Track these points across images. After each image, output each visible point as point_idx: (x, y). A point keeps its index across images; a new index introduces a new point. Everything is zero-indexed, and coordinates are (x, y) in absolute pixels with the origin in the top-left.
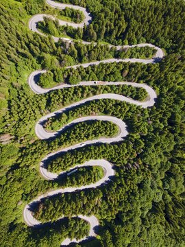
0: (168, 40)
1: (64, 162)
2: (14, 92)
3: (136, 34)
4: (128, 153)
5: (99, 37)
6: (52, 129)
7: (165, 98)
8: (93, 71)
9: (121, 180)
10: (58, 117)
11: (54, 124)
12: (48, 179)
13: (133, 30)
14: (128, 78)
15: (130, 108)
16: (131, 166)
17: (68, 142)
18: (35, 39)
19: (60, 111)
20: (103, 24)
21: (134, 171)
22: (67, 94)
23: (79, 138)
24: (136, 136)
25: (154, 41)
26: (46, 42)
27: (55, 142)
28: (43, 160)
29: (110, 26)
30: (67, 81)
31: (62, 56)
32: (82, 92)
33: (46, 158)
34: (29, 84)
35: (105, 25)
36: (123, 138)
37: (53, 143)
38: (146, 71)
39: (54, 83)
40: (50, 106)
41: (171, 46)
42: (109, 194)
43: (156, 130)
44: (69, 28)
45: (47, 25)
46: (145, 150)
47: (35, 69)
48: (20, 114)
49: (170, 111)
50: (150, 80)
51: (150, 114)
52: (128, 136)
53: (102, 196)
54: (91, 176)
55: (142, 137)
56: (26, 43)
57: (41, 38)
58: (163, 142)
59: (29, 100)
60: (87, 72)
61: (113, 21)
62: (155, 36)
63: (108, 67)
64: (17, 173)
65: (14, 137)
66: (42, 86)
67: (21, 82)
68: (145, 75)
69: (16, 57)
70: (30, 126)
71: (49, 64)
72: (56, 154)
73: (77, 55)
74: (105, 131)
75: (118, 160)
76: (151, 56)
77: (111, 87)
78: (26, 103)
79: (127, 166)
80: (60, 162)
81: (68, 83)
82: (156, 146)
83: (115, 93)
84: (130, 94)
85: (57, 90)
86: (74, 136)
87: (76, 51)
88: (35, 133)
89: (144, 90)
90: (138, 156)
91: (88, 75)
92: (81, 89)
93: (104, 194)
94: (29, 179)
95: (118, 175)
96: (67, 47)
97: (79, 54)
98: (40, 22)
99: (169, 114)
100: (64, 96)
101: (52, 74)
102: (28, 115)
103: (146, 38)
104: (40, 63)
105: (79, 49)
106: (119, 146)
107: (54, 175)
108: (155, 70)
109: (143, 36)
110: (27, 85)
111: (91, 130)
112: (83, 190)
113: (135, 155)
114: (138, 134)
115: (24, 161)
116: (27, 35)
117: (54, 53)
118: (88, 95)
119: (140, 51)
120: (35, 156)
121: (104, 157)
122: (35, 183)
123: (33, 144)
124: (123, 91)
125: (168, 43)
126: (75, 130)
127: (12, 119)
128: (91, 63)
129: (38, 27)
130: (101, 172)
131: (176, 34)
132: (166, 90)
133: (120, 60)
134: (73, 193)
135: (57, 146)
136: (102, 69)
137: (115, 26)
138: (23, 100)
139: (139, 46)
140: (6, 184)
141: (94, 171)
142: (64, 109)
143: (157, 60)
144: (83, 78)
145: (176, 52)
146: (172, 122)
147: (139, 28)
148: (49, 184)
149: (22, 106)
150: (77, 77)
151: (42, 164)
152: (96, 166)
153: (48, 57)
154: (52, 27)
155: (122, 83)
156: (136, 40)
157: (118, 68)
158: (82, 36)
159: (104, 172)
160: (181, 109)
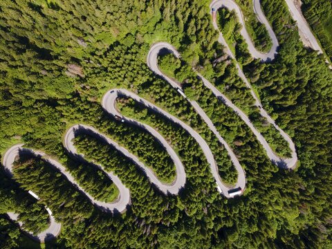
0: (312, 161)
1: (95, 151)
2: (130, 41)
3: (292, 122)
4: (154, 211)
5: (258, 83)
6: (121, 110)
7: (245, 205)
8: (215, 107)
9: (119, 225)
10: (138, 106)
11: (127, 108)
12: (65, 146)
13: (293, 116)
14: (237, 150)
15: (205, 177)
16: (142, 225)
17: (118, 139)
18: (202, 19)
19: (147, 103)
20: (274, 78)
21: (139, 232)
22: (170, 97)
23: (132, 147)
24: (181, 205)
25: (299, 146)
26: (208, 34)
27: (108, 124)
28: (82, 125)
29: (279, 87)
30: (185, 86)
31: (207, 62)
32: (184, 113)
33: (86, 126)
34: (151, 49)
35: (276, 80)
36: (169, 193)
37: (105, 123)
38: (258, 164)
39: (173, 73)
40: (143, 89)
41: (309, 170)
42: (94, 224)
43: (202, 223)
44: (242, 44)
45: (228, 19)
46: (171, 228)
47: (172, 43)
48: (111, 65)
49: (234, 222)
50: (252, 175)
51: (215, 202)
52: (174, 196)
53: (87, 217)
54: (100, 191)
55: (183, 213)
56: (191, 13)
57: (209, 25)
58: (193, 240)
59: (132, 63)
60: (209, 102)
61: (286, 86)
62: (306, 144)
63: (231, 121)
64: (46, 111)
65: (83, 76)
66: (159, 63)
67: (147, 39)
68: (256, 165)
69: (169, 15)
70: (107, 84)
71: (187, 54)
72: (98, 135)
73: (218, 76)
74: (159, 169)
75: (139, 207)
76: (281, 154)
77: (213, 137)
78: (127, 62)
79: (140, 220)
80: (90, 146)
81: (183, 88)
82: (184, 236)
83: (210, 146)
84: (221, 164)
85: (167, 83)
86: (130, 140)
87: (222, 73)
88: (104, 94)
89: (236, 176)
90: (159, 224)
91: (206, 105)
92: (185, 109)
93: (92, 217)
94: (49, 128)
95: (123, 217)
96: (219, 60)
97: (223, 78)
98: (226, 9)
99: (230, 224)
100: (165, 96)
101: (179, 66)
102: (117, 74)
103: (296, 136)
104: (181, 43)
105: (227, 73)
106: (154, 196)
107: (73, 149)
108: (267, 173)
109: (296, 131)
110: (148, 47)
111: (149, 154)
112: (80, 192)
113: (158, 220)
114: (183, 206)
115: (65, 108)
116: (200, 8)
117: (204, 49)
118: (185, 120)
119: (275, 140)
120: (78, 116)
121: (131, 189)
122: (48, 137)
123: (89, 103)
124: (219, 155)
125: (309, 164)
126: (137, 136)
127: (101, 60)
128: (224, 97)
129: (220, 10)
130: (113, 196)
131: (325, 166)
132: (254, 199)
133: (250, 125)
134: (70, 183)
135: (105, 130)
136: (224, 115)
137: (283, 92)
138: (129, 57)
139: (282, 133)
140: (27, 108)
141: (108, 189)
142: (153, 106)
143: (282, 166)
144: (200, 101)
145: (306, 179)
146: (223, 234)
147: (301, 120)
148: (60, 151)
149: (121, 61)
150: (196, 95)
151: (76, 127)
152: (115, 186)
153: (195, 47)
154: (230, 27)
155: (227, 147)
156: (285, 126)
157: (238, 131)
158: (245, 64)
159: (116, 200)
160: (247, 233)
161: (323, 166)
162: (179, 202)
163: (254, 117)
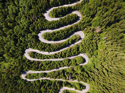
0: (19, 83)
1: (69, 19)
2: (95, 53)
3: (36, 85)
4: (38, 24)
5: (55, 83)
6: (76, 36)
7: (20, 53)
8: (57, 65)
9: (41, 10)
10: (73, 42)
11: (75, 38)
12: (77, 11)
13: (37, 87)
14: (39, 63)
15: (37, 47)
16: (36, 17)
17: (68, 29)
18: (86, 79)
19: (72, 45)
20: (53, 89)
21: (34, 15)
22: (69, 53)
23: (62, 31)
24: (34, 33)
25: (27, 82)
26: (80, 78)
27: (74, 29)
28: (80, 20)
29: (49, 88)
30: (70, 60)
31: (72, 72)
32: (62, 54)
33: (78, 21)
34: (88, 58)
35: (52, 89)
36: (40, 33)
37: (75, 28)
38: (30, 66)
39: (76, 59)
40: (77, 47)
41: (17, 80)
42: (46, 3)
43: (24, 36)
44: (70, 86)
45: (80, 87)
46: (29, 26)
47: (85, 65)
48: (92, 42)
49: (17, 46)
50: (28, 62)
51: (27, 45)
52: (38, 34)
53: (50, 2)
54: (55, 12)
55: (31, 33)
56: (90, 77)
57: (83, 80)
58: (20, 30)
60: (60, 64)
61: (48, 91)
62: (26, 85)
63: (49, 67)
64: (92, 12)
65: (94, 31)
66: (82, 57)
67: (92, 59)
68: (30, 65)
69: (95, 70)
70: (87, 37)
71: (78, 68)
72: (73, 23)
73: (65, 72)
74: (50, 35)
75: (42, 20)
76: (28, 75)
77: (48, 58)
78: (89, 48)
79: (38, 18)
80: (71, 19)
81: (69, 59)
82: (24, 28)
83: (46, 55)
84: (38, 55)
85: (74, 56)
86: (65, 32)
87: (65, 74)
88: (84, 34)
89: (31, 57)
90: (32, 23)
91: (59, 63)
92: (63, 56)
93: (49, 4)
94: (86, 10)
95: (42, 13)
96: (70, 76)
97: (64, 74)
98: (84, 89)
99: (17, 45)
100: (71, 52)
101: (77, 63)
102: (88, 42)
103: (31, 83)
104: (83, 68)
105: (65, 76)
106: (42, 28)
107: (74, 13)
108: (25, 67)
109: (32, 84)
110: (89, 57)
111: (56, 35)
112: (59, 6)
113: (34, 23)
114: (33, 34)
115: (88, 19)
116: (90, 81)
117: (77, 74)
118: (59, 53)
119: (34, 76)
120: (83, 21)
121: (49, 22)
122: (83, 8)
123: (85, 28)
124: (41, 56)
125: (19, 81)
126: (64, 35)
127: (96, 40)
128: (58, 70)
129: (85, 87)
130: (51, 15)
131: (15, 86)
132: (20, 57)
133: (44, 72)
134: (65, 4)
135: (73, 27)
136: (52, 66)
137: (47, 89)
138: (90, 50)
139: (34, 80)
140: (97, 7)
141: (54, 15)
142: (70, 46)
143: (24, 73)
144: (61, 61)
145: (15, 77)
146: (16, 41)
147: (34, 88)
148: (77, 8)
149: (91, 46)
150: (64, 62)
151: (80, 18)
152: (54, 18)
153: (79, 72)
154: (78, 86)
155: (42, 60)
156: (36, 82)
157: (44, 67)
158: (63, 83)
159: (49, 15)
160: (11, 48)
161: (15, 85)
162: (35, 34)
163: (45, 75)
